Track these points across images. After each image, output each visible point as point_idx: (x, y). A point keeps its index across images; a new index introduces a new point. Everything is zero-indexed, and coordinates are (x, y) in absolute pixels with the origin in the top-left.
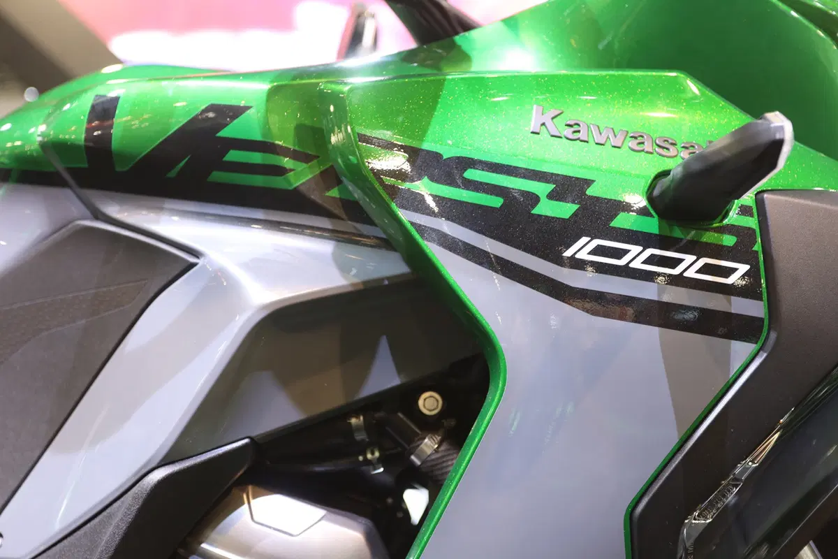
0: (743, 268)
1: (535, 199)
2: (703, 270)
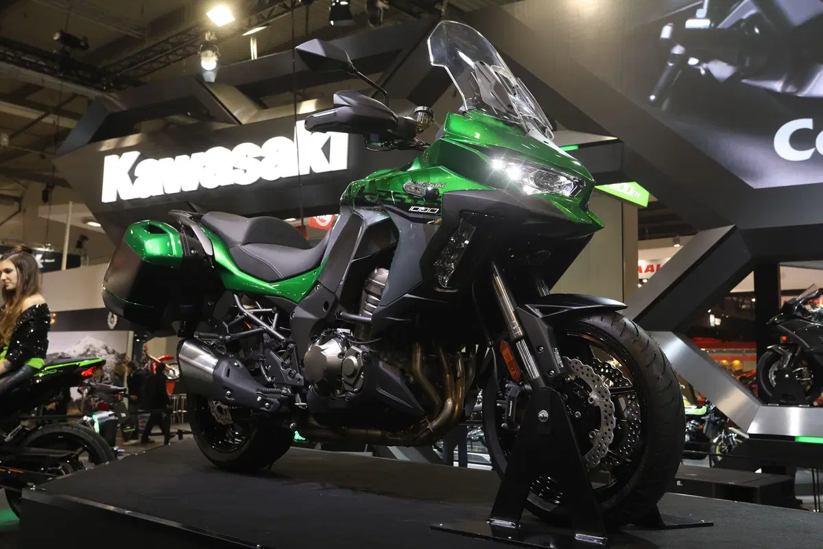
0: (438, 210)
1: (405, 199)
2: (431, 211)
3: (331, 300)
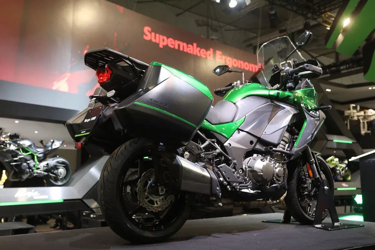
3: (255, 140)
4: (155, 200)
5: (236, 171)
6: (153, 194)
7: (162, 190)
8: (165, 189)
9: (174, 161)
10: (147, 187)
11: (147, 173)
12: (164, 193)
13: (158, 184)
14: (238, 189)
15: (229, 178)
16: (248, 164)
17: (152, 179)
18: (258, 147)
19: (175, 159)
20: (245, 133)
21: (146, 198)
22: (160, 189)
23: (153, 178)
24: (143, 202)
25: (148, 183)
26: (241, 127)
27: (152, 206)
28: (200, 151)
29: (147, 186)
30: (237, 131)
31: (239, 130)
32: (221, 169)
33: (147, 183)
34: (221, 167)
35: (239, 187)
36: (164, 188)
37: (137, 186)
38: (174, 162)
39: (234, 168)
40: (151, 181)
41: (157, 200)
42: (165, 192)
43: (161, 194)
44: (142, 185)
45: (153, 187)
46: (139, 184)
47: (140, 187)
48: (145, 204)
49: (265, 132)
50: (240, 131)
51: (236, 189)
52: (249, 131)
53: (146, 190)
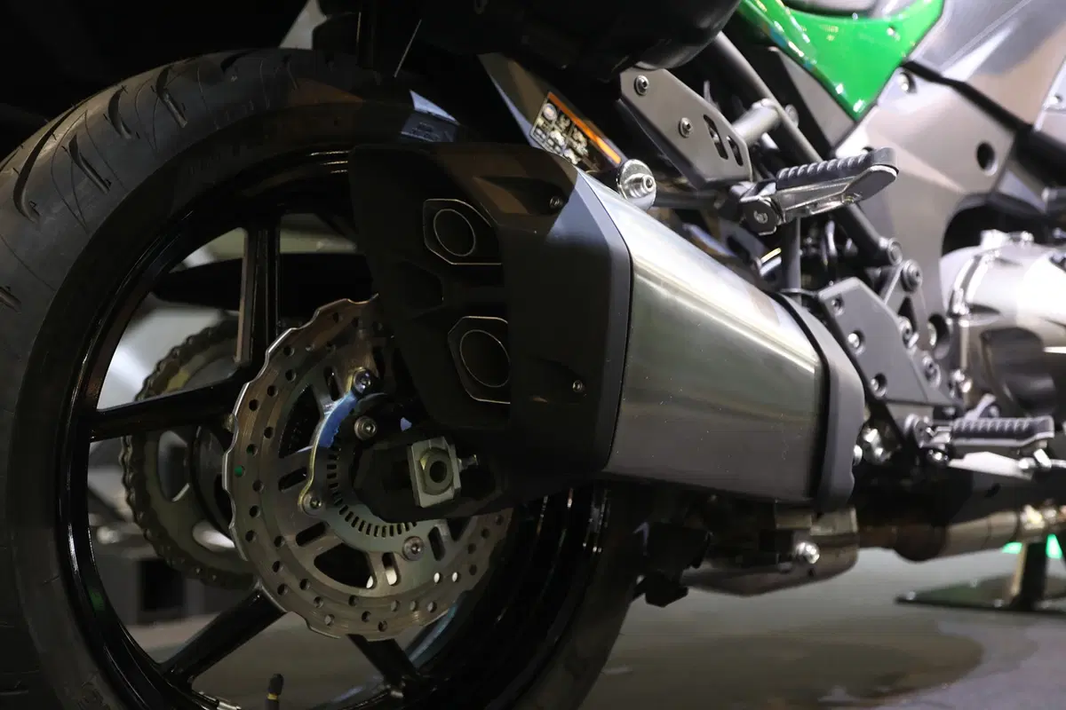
3: (1002, 142)
4: (373, 545)
5: (914, 328)
6: (363, 498)
7: (438, 472)
8: (456, 466)
9: (558, 210)
10: (314, 447)
11: (306, 337)
12: (449, 494)
13: (405, 424)
14: (936, 450)
15: (881, 380)
16: (965, 286)
17: (351, 380)
18: (1014, 186)
19: (565, 200)
20: (945, 93)
21: (304, 538)
22: (419, 460)
23: (360, 377)
24: (276, 566)
25: (317, 415)
26: (929, 55)
27: (352, 599)
28: (728, 168)
29: (307, 440)
30: (900, 80)
31: (915, 70)
32: (838, 313)
33: (307, 414)
34: (839, 301)
35: (947, 438)
36: (452, 452)
37: (225, 439)
38: (560, 226)
39: (906, 310)
40: (347, 397)
41: (396, 543)
42: (457, 484)
43: (426, 500)
44: (268, 432)
45: (366, 443)
46: (243, 422)
47: (251, 448)
48: (294, 583)
49: (1059, 97)
50: (918, 80)
51: (926, 450)
52: (971, 77)
53: (305, 470)
